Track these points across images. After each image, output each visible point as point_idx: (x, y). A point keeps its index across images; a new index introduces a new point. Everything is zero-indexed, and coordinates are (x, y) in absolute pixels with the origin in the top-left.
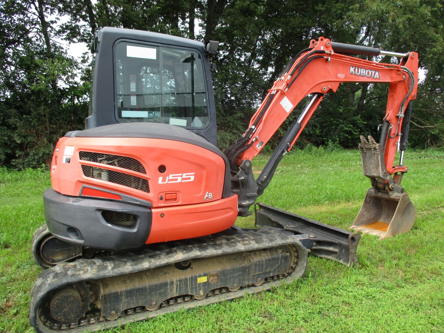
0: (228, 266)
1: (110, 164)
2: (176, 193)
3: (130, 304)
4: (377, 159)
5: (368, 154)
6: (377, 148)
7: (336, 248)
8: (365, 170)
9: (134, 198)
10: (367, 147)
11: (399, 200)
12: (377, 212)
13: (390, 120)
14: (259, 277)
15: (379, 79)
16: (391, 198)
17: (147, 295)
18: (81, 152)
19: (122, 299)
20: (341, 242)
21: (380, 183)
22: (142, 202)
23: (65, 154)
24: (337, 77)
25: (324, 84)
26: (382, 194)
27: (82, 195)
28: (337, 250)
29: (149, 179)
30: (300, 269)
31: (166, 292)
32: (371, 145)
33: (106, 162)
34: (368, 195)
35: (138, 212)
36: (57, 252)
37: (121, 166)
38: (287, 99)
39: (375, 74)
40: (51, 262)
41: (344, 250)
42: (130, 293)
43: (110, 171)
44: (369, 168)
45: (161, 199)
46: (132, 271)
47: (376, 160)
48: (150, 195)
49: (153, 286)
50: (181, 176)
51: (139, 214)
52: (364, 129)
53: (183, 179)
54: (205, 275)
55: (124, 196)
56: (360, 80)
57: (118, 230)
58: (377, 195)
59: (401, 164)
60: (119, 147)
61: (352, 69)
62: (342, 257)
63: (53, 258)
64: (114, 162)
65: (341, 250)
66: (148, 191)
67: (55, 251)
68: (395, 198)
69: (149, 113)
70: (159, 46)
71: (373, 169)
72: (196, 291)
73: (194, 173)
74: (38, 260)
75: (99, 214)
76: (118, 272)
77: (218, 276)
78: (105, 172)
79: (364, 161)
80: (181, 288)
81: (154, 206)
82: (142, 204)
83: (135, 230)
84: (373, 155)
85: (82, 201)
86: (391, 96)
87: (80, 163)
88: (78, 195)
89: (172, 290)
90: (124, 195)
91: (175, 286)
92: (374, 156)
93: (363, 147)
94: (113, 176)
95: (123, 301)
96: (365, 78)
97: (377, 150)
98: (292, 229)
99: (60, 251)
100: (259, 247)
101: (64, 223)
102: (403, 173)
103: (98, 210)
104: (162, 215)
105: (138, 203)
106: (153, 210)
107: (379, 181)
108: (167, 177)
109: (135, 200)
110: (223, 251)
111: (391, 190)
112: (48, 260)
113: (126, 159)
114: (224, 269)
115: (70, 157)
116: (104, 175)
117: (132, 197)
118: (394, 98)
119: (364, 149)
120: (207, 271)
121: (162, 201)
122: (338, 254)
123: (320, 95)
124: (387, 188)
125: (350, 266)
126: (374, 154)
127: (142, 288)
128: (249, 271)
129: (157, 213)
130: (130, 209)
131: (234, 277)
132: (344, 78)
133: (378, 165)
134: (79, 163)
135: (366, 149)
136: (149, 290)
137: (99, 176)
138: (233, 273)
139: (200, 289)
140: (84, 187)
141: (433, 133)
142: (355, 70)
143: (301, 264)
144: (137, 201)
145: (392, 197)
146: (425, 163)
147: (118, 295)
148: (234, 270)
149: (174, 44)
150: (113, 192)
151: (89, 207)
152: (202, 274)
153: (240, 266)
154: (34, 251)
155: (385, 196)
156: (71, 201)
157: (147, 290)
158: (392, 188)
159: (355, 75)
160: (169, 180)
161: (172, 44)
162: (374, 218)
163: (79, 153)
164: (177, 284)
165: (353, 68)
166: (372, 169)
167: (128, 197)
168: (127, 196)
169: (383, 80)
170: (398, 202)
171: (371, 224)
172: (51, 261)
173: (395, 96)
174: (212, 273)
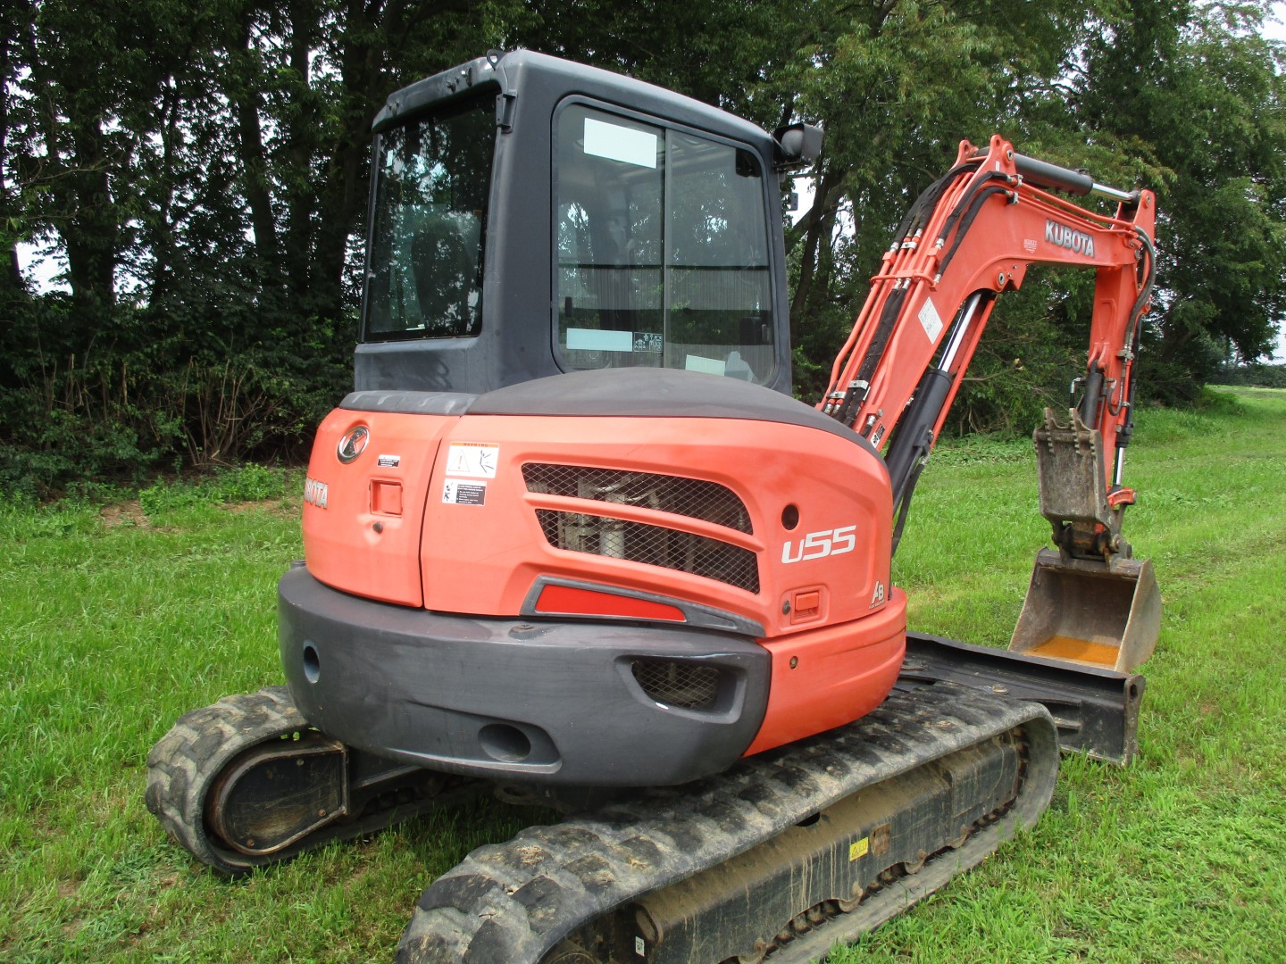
0: (906, 801)
1: (637, 504)
2: (817, 591)
3: (708, 955)
4: (1087, 470)
5: (1058, 458)
6: (1092, 441)
7: (1072, 718)
8: (1047, 499)
9: (724, 612)
10: (1059, 438)
11: (1137, 577)
12: (1053, 612)
13: (1106, 366)
14: (963, 822)
15: (1093, 258)
16: (1110, 574)
17: (744, 919)
18: (531, 466)
19: (691, 944)
20: (1090, 700)
21: (1081, 533)
22: (745, 623)
23: (448, 473)
24: (1023, 250)
25: (999, 268)
26: (1082, 562)
27: (539, 613)
28: (1076, 724)
29: (760, 549)
30: (1038, 787)
31: (785, 902)
32: (1075, 434)
33: (622, 497)
34: (1039, 568)
35: (745, 656)
36: (270, 809)
37: (664, 508)
38: (933, 307)
39: (1087, 242)
40: (252, 848)
41: (1101, 722)
42: (709, 921)
43: (630, 524)
44: (1059, 495)
45: (786, 611)
46: (738, 849)
47: (1084, 473)
48: (762, 601)
49: (760, 887)
50: (831, 537)
51: (746, 665)
52: (809, 384)
53: (835, 546)
54: (865, 834)
55: (693, 608)
56: (1061, 257)
57: (692, 721)
58: (1068, 567)
59: (1118, 482)
60: (682, 450)
61: (1049, 228)
62: (1093, 743)
63: (257, 833)
64: (647, 497)
65: (1088, 725)
66: (755, 589)
67: (263, 807)
68: (1122, 571)
69: (636, 338)
70: (663, 128)
71: (1073, 496)
72: (846, 884)
73: (853, 528)
74: (208, 847)
75: (626, 672)
76: (708, 858)
77: (888, 833)
78: (616, 533)
79: (1046, 478)
80: (816, 884)
81: (770, 634)
82: (745, 631)
83: (732, 717)
84: (1075, 459)
85: (546, 630)
86: (1104, 303)
87: (532, 503)
88: (517, 613)
89: (797, 894)
90: (694, 605)
91: (804, 878)
92: (1079, 462)
93: (1049, 439)
94: (640, 541)
95: (695, 948)
96: (1071, 252)
97: (1093, 448)
98: (916, 673)
99: (280, 804)
100: (983, 734)
101: (476, 712)
102: (1124, 505)
103: (627, 658)
104: (794, 661)
105: (734, 628)
106: (775, 648)
107: (1079, 528)
108: (802, 541)
109: (725, 618)
110: (918, 756)
111: (1112, 552)
112: (244, 842)
113: (682, 485)
114: (900, 811)
115: (483, 484)
116: (613, 541)
117: (718, 610)
118: (1112, 309)
119: (1051, 445)
120: (866, 824)
121: (787, 618)
122: (1080, 734)
123: (986, 295)
124: (1102, 548)
125: (1129, 763)
126: (1080, 456)
127: (736, 900)
128: (947, 807)
129: (782, 655)
130: (725, 649)
131: (917, 831)
132: (1035, 254)
133: (1088, 488)
134: (526, 505)
135: (1056, 442)
136: (751, 903)
137: (593, 545)
138: (917, 819)
139: (853, 879)
140: (547, 585)
141: (979, 395)
142: (1053, 230)
143: (1040, 772)
144: (733, 621)
145: (1113, 570)
146: (990, 475)
147: (684, 932)
148: (920, 809)
149: (703, 125)
150: (657, 597)
151: (592, 651)
152: (858, 831)
153: (931, 797)
154: (196, 816)
155: (1094, 568)
156: (502, 636)
157: (746, 904)
158: (1117, 547)
159: (1054, 243)
160: (808, 551)
161: (697, 123)
162: (1048, 628)
163: (524, 470)
164: (809, 873)
165: (1051, 227)
166: (1070, 498)
167: (705, 612)
168: (701, 606)
169: (1100, 260)
170: (1135, 583)
171: (1043, 644)
172: (250, 842)
173: (1114, 305)
174: (878, 827)
